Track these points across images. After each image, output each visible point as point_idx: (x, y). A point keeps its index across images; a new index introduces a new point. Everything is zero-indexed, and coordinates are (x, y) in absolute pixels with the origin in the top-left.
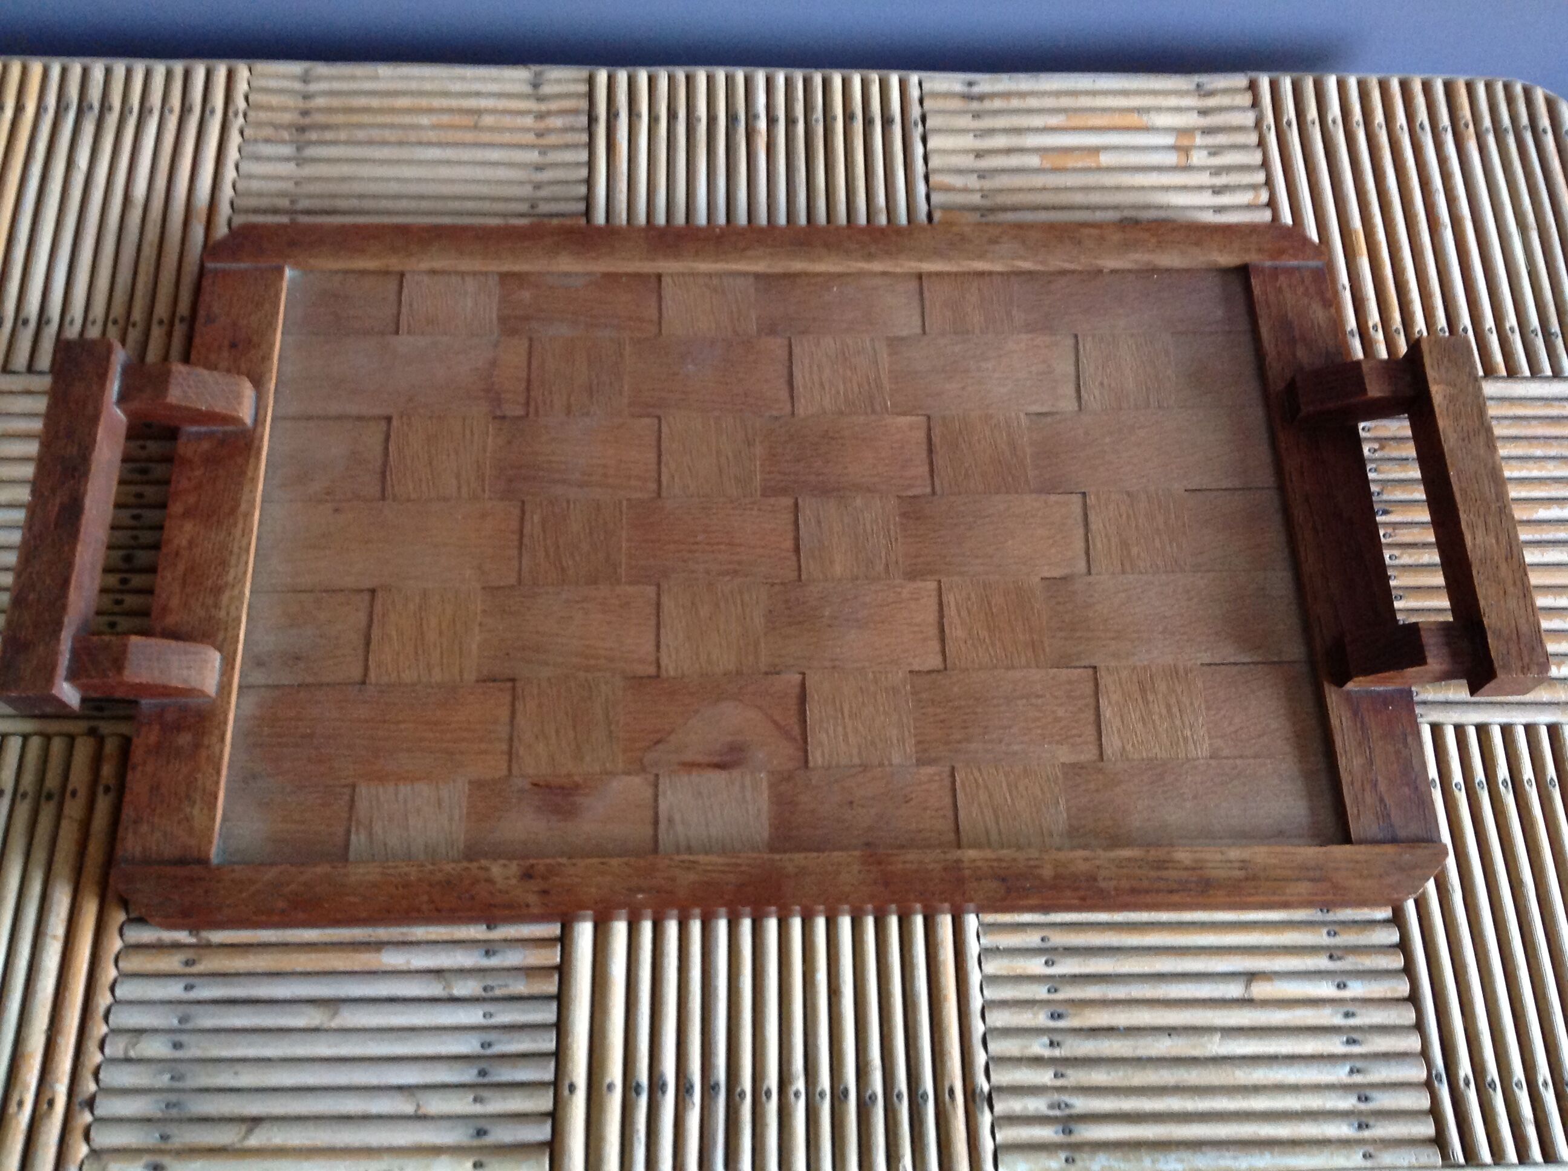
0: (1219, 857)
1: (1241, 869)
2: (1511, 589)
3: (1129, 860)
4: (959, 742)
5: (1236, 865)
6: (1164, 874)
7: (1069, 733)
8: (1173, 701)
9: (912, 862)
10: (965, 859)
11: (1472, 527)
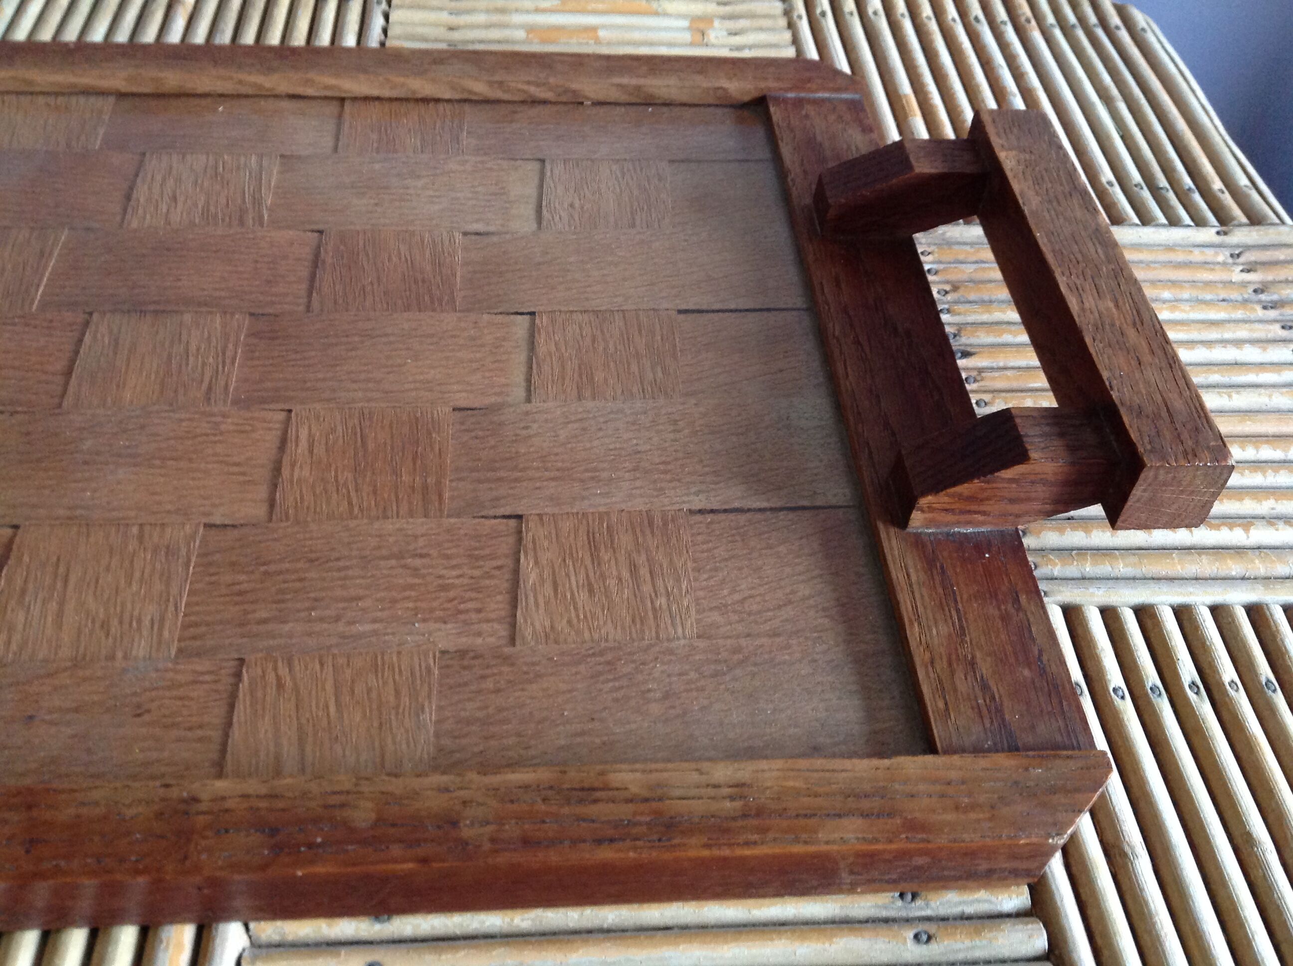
0: (695, 777)
1: (732, 798)
2: (1147, 358)
3: (526, 787)
4: (265, 621)
5: (726, 791)
6: (593, 810)
7: (462, 606)
8: (641, 560)
9: (97, 804)
10: (204, 796)
11: (1077, 290)
